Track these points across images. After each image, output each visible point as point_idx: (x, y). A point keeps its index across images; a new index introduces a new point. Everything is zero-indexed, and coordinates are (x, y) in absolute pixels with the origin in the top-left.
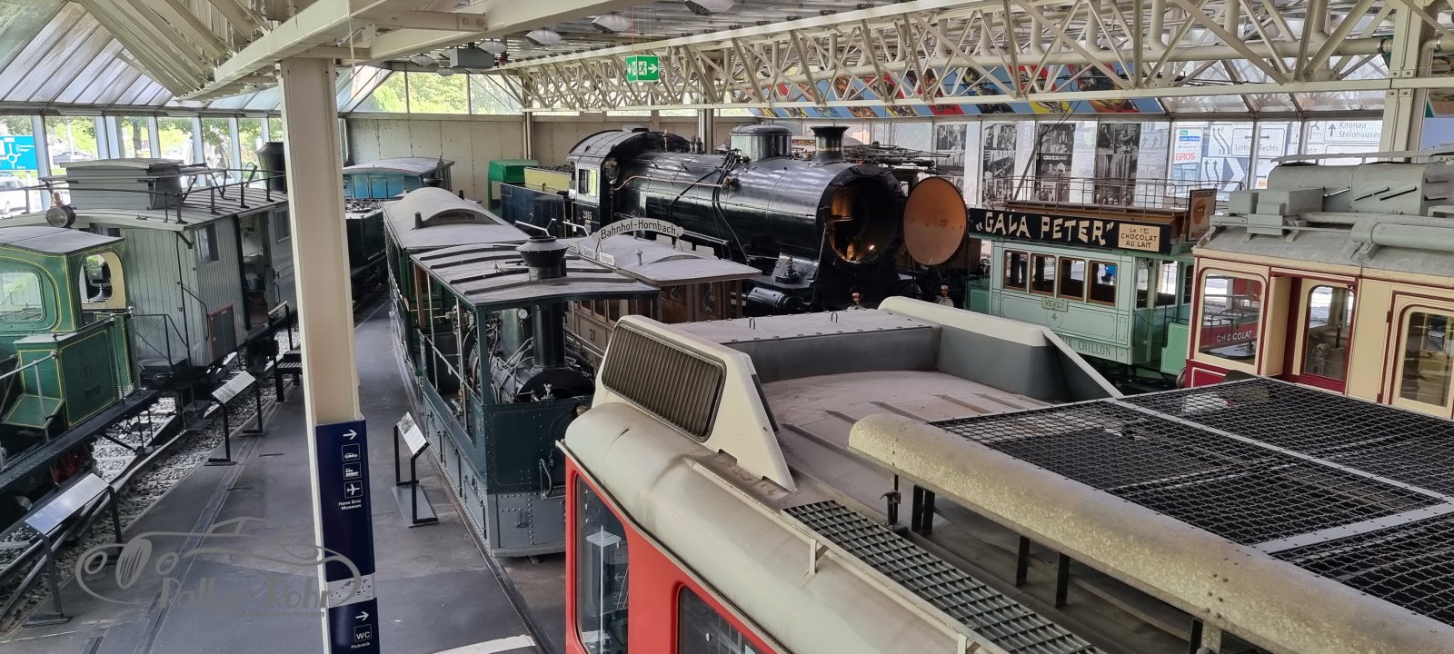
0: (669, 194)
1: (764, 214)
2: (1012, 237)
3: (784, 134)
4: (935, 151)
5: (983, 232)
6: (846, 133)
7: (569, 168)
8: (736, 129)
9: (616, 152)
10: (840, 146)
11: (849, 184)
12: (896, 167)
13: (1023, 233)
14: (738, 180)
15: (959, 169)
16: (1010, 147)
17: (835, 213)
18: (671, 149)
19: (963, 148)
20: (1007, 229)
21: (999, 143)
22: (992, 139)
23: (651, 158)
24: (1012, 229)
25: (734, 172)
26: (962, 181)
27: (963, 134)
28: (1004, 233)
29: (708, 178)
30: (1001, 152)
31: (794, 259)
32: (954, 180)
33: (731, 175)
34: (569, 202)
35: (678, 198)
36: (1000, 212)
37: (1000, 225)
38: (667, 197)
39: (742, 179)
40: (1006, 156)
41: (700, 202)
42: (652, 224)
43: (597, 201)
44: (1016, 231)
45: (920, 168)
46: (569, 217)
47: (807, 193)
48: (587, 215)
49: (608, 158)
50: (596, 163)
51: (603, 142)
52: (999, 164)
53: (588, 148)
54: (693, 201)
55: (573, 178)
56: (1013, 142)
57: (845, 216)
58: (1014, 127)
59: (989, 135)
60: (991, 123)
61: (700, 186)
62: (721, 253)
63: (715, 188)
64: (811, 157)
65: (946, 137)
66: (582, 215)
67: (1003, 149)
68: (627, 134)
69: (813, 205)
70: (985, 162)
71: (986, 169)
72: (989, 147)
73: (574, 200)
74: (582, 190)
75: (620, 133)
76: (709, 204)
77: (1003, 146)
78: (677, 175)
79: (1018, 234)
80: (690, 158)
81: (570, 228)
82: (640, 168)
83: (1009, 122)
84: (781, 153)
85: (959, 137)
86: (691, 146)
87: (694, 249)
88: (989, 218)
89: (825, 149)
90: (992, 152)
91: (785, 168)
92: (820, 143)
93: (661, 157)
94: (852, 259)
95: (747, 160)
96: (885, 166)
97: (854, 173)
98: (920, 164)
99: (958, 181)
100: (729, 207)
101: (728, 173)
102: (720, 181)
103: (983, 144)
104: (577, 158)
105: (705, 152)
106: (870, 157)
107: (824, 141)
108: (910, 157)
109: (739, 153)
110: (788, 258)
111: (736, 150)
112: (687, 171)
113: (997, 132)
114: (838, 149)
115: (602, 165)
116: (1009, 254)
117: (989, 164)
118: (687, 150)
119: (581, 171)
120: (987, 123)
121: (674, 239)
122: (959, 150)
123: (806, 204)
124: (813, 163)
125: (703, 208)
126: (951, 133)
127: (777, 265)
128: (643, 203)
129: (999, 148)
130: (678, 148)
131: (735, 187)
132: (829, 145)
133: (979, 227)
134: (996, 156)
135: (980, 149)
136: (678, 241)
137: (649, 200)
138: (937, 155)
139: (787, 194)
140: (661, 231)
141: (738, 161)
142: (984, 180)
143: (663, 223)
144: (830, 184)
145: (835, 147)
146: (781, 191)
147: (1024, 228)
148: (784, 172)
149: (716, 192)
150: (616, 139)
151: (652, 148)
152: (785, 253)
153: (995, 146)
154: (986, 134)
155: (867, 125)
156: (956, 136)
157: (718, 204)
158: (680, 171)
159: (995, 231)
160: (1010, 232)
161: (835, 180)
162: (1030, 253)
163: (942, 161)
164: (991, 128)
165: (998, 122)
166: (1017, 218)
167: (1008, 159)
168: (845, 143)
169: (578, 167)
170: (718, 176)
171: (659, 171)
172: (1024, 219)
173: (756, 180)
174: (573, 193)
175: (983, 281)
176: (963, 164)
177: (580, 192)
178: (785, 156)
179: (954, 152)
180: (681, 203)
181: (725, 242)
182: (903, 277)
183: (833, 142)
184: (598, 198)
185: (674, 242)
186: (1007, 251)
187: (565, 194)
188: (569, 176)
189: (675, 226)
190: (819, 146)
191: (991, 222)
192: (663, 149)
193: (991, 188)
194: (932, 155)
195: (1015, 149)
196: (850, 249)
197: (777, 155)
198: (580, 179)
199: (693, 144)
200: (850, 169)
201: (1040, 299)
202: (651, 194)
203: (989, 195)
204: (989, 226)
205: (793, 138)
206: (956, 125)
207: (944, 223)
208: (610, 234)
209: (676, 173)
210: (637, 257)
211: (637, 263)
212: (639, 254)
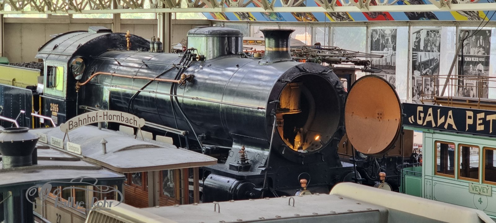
0: (131, 89)
1: (218, 107)
2: (441, 128)
3: (237, 35)
4: (369, 52)
5: (415, 124)
6: (292, 36)
7: (38, 65)
8: (192, 31)
9: (82, 51)
10: (287, 47)
11: (295, 81)
12: (336, 66)
13: (450, 126)
14: (194, 76)
15: (391, 68)
16: (435, 49)
17: (283, 106)
18: (133, 48)
19: (394, 49)
20: (436, 122)
21: (426, 46)
22: (419, 42)
23: (114, 56)
24: (440, 121)
25: (190, 69)
26: (394, 79)
27: (394, 37)
28: (434, 125)
29: (167, 75)
30: (427, 53)
31: (246, 149)
32: (387, 77)
33: (187, 72)
34: (37, 96)
35: (139, 92)
36: (430, 107)
37: (430, 118)
38: (129, 91)
39: (197, 76)
40: (431, 58)
41: (159, 96)
42: (115, 116)
43: (64, 95)
44: (444, 124)
45: (356, 67)
46: (36, 109)
47: (258, 88)
48: (54, 108)
49: (74, 55)
50: (63, 61)
51: (70, 42)
52: (426, 64)
53: (55, 47)
54: (153, 95)
55: (42, 73)
56: (437, 45)
57: (293, 109)
58: (438, 32)
59: (417, 38)
60: (417, 28)
61: (159, 82)
62: (179, 142)
63: (173, 83)
64: (261, 56)
65: (378, 40)
66: (49, 107)
67: (429, 51)
68: (92, 35)
69: (263, 99)
70: (414, 62)
71: (414, 68)
72: (417, 48)
73: (42, 94)
74: (50, 85)
75: (85, 34)
76: (167, 97)
77: (429, 48)
78: (138, 72)
79: (446, 127)
80: (150, 56)
81: (37, 119)
82: (104, 65)
83: (434, 28)
84: (233, 52)
85: (390, 40)
86: (151, 46)
87: (154, 138)
88: (420, 112)
89: (274, 49)
90: (420, 54)
91: (238, 66)
92: (269, 43)
93: (123, 56)
94: (299, 149)
95: (202, 58)
96: (326, 64)
97: (301, 70)
98: (357, 63)
99: (391, 78)
100: (187, 100)
101: (185, 70)
102: (178, 77)
103: (412, 46)
104: (45, 56)
105: (163, 52)
106: (313, 56)
107: (273, 42)
108: (349, 57)
109: (195, 52)
110: (240, 147)
111: (193, 49)
112: (148, 67)
113: (423, 36)
114: (285, 49)
115: (69, 62)
116: (439, 144)
117: (417, 64)
118: (148, 49)
119: (50, 68)
120: (414, 29)
121: (136, 130)
122: (391, 51)
123: (257, 98)
124: (263, 62)
125: (163, 101)
126: (383, 36)
127: (231, 154)
128: (106, 97)
129: (426, 50)
130: (140, 47)
131: (191, 82)
132: (277, 46)
133: (411, 119)
134: (423, 57)
135: (409, 50)
136: (139, 132)
137: (113, 95)
138: (371, 56)
139: (240, 89)
140: (124, 123)
141: (194, 59)
142: (413, 78)
143: (126, 115)
144: (279, 81)
145: (283, 47)
146: (234, 86)
147: (451, 121)
148: (236, 69)
149: (174, 86)
150: (82, 39)
151: (115, 47)
152: (238, 142)
153: (422, 48)
154: (413, 38)
155: (308, 28)
156: (388, 40)
157: (176, 98)
158: (141, 68)
159: (425, 124)
160: (438, 125)
161: (283, 76)
162: (457, 144)
163: (375, 61)
164: (418, 32)
165: (424, 27)
166: (444, 112)
167: (433, 60)
168: (291, 44)
169: (46, 64)
170: (175, 73)
171: (121, 68)
172: (450, 113)
173: (211, 76)
174: (41, 87)
175: (416, 169)
176: (394, 63)
177: (48, 86)
178: (236, 54)
179: (387, 52)
180: (141, 97)
181: (182, 133)
182: (345, 165)
183: (280, 43)
184: (65, 92)
185: (135, 133)
186: (436, 142)
187: (34, 88)
188: (37, 72)
189: (137, 118)
190: (268, 46)
191: (422, 115)
192: (125, 48)
193: (419, 85)
194: (367, 55)
195: (439, 51)
196: (297, 139)
197: (230, 53)
198: (48, 75)
199: (153, 43)
200: (297, 67)
201: (467, 185)
202: (114, 89)
203: (418, 91)
204: (420, 119)
205: (244, 38)
206: (387, 29)
207: (380, 116)
208: (77, 125)
209: (137, 70)
210: (102, 147)
211: (102, 151)
212: (104, 144)
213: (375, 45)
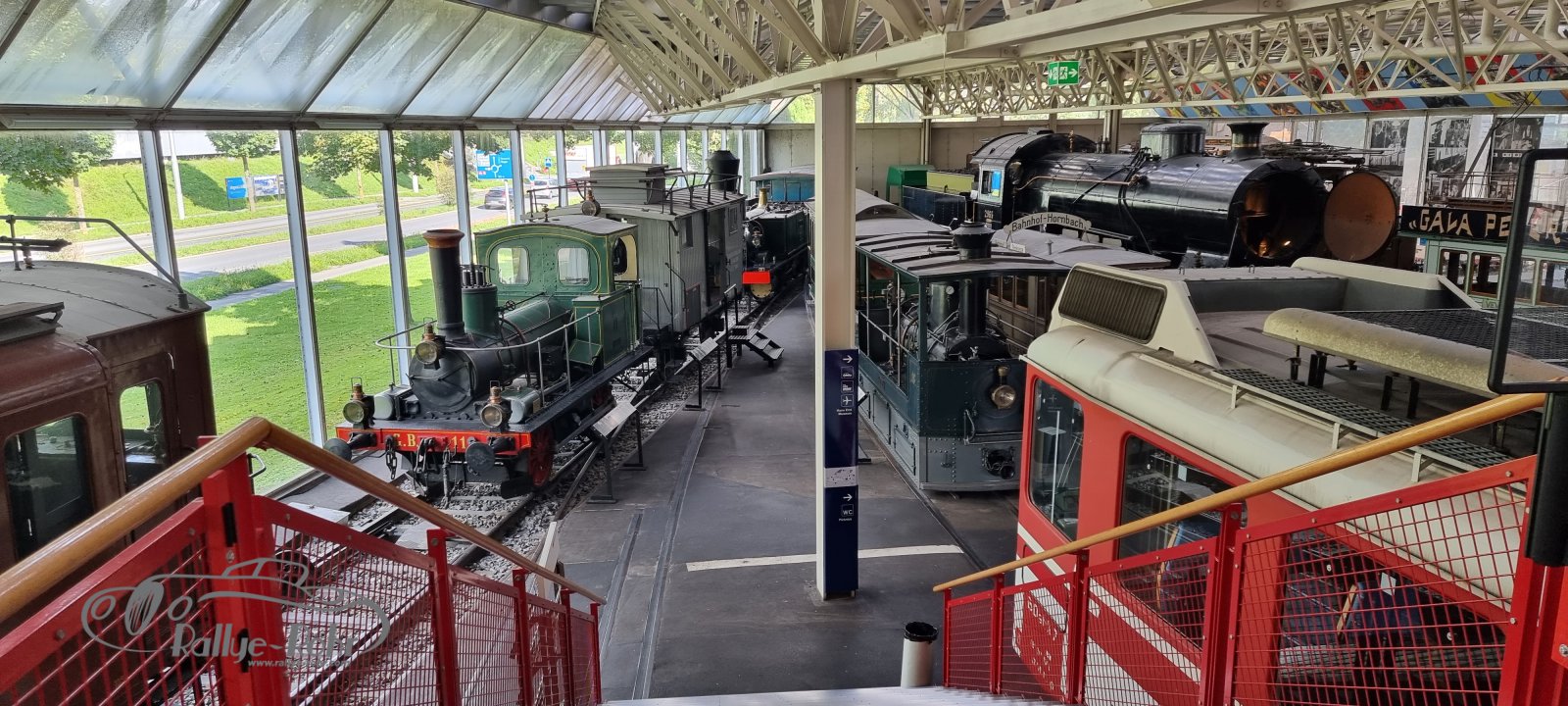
0: (1073, 194)
1: (1173, 210)
2: (1451, 235)
3: (1198, 132)
4: (1368, 148)
5: (1417, 231)
6: (1266, 131)
7: (971, 169)
8: (1146, 128)
9: (1020, 154)
10: (1258, 142)
11: (1267, 179)
12: (1319, 165)
13: (1463, 232)
14: (1146, 178)
15: (1397, 168)
16: (1461, 143)
17: (1249, 207)
18: (1077, 149)
19: (1403, 145)
20: (1445, 227)
21: (1448, 140)
22: (1439, 135)
23: (1056, 158)
24: (1450, 227)
25: (1142, 171)
26: (1400, 182)
27: (1404, 130)
28: (1442, 230)
29: (1115, 177)
30: (1449, 149)
31: (1202, 254)
32: (1391, 180)
33: (1139, 173)
34: (970, 202)
35: (1083, 196)
36: (1438, 209)
37: (1439, 223)
38: (1070, 196)
39: (1150, 177)
40: (1455, 154)
41: (1105, 200)
42: (1059, 217)
43: (1000, 201)
44: (1456, 228)
45: (1348, 166)
46: (970, 217)
47: (1219, 188)
48: (989, 214)
49: (1013, 159)
50: (998, 165)
51: (1006, 146)
52: (1447, 163)
53: (992, 151)
54: (1098, 199)
55: (976, 180)
56: (1465, 138)
57: (1260, 212)
58: (1467, 122)
59: (1436, 130)
60: (1438, 118)
61: (1106, 184)
62: (1127, 246)
63: (1123, 185)
64: (1225, 154)
65: (1382, 134)
66: (984, 214)
67: (1452, 146)
68: (1032, 136)
69: (1224, 200)
70: (1430, 161)
71: (1430, 167)
72: (1435, 143)
73: (976, 200)
74: (985, 191)
75: (1026, 136)
76: (1115, 201)
77: (1452, 143)
78: (1082, 175)
79: (1458, 233)
80: (1092, 158)
82: (1045, 168)
83: (1461, 117)
84: (1193, 151)
85: (1398, 134)
86: (1098, 146)
87: (1101, 241)
88: (1425, 216)
89: (1242, 146)
90: (1438, 150)
91: (1198, 165)
92: (1237, 140)
93: (1065, 158)
94: (1264, 254)
95: (1157, 158)
96: (1307, 164)
97: (1273, 168)
98: (1347, 161)
99: (1395, 181)
100: (1136, 204)
101: (1136, 171)
102: (1128, 179)
103: (1429, 140)
104: (982, 160)
105: (1110, 152)
106: (1289, 154)
107: (1241, 138)
108: (1336, 155)
109: (1149, 152)
110: (1195, 252)
111: (1146, 149)
112: (1094, 170)
113: (1445, 127)
114: (1255, 145)
115: (1007, 166)
116: (1447, 253)
117: (1434, 162)
118: (1093, 151)
119: (986, 173)
120: (1433, 119)
121: (1081, 233)
122: (1398, 148)
123: (1219, 200)
124: (1227, 160)
125: (1108, 205)
126: (1389, 129)
127: (1184, 259)
128: (1045, 202)
129: (1447, 144)
130: (1084, 148)
131: (1144, 185)
132: (1246, 141)
133: (1412, 225)
134: (1443, 153)
135: (1424, 146)
136: (1085, 235)
137: (1052, 199)
138: (1369, 152)
139: (1198, 191)
140: (1069, 225)
141: (1148, 159)
142: (1427, 180)
143: (1072, 217)
144: (1245, 180)
145: (1253, 143)
146: (1192, 188)
147: (1465, 226)
148: (1196, 169)
149: (1123, 190)
150: (1021, 142)
151: (1056, 149)
152: (1193, 248)
153: (1442, 142)
154: (1432, 130)
155: (1288, 123)
156: (1395, 133)
157: (1125, 201)
158: (1085, 171)
159: (1430, 229)
160: (1449, 230)
161: (1251, 174)
162: (1471, 252)
163: (1376, 159)
164: (1439, 123)
165: (1447, 118)
166: (1457, 216)
167: (1457, 157)
168: (1263, 142)
169: (982, 169)
170: (1125, 175)
171: (1062, 171)
172: (1465, 216)
173: (1165, 177)
174: (974, 194)
176: (1402, 162)
177: (983, 193)
178: (1197, 153)
179: (1392, 150)
180: (1085, 201)
181: (1130, 237)
183: (1250, 138)
184: (1001, 198)
185: (1080, 236)
186: (1443, 251)
187: (968, 195)
188: (971, 178)
189: (1082, 220)
190: (1236, 142)
191: (1427, 219)
192: (1068, 150)
193: (1434, 189)
194: (1364, 152)
195: (1467, 146)
196: (1263, 245)
197: (1189, 153)
198: (984, 181)
199: (1100, 144)
200: (1268, 164)
202: (1054, 193)
203: (1431, 195)
204: (1424, 224)
205: (1206, 138)
206: (1396, 121)
207: (1370, 218)
208: (1020, 227)
209: (1080, 173)
210: (1047, 247)
211: (1047, 252)
212: (1050, 245)
213: (1378, 141)
